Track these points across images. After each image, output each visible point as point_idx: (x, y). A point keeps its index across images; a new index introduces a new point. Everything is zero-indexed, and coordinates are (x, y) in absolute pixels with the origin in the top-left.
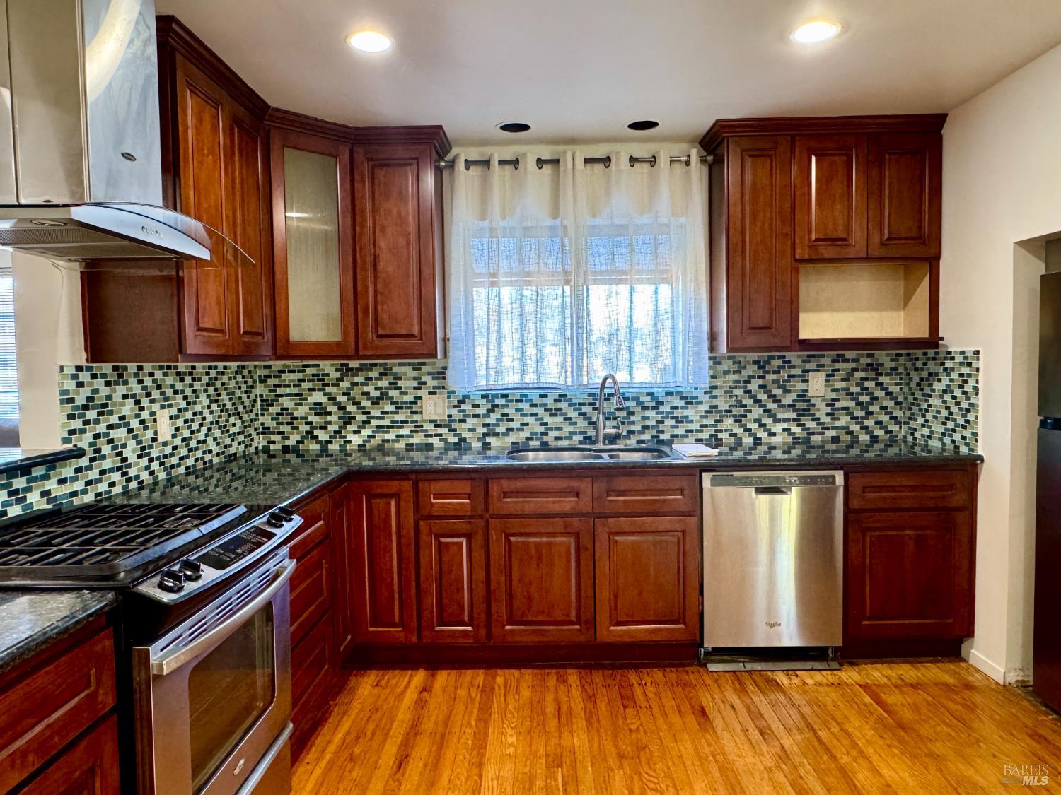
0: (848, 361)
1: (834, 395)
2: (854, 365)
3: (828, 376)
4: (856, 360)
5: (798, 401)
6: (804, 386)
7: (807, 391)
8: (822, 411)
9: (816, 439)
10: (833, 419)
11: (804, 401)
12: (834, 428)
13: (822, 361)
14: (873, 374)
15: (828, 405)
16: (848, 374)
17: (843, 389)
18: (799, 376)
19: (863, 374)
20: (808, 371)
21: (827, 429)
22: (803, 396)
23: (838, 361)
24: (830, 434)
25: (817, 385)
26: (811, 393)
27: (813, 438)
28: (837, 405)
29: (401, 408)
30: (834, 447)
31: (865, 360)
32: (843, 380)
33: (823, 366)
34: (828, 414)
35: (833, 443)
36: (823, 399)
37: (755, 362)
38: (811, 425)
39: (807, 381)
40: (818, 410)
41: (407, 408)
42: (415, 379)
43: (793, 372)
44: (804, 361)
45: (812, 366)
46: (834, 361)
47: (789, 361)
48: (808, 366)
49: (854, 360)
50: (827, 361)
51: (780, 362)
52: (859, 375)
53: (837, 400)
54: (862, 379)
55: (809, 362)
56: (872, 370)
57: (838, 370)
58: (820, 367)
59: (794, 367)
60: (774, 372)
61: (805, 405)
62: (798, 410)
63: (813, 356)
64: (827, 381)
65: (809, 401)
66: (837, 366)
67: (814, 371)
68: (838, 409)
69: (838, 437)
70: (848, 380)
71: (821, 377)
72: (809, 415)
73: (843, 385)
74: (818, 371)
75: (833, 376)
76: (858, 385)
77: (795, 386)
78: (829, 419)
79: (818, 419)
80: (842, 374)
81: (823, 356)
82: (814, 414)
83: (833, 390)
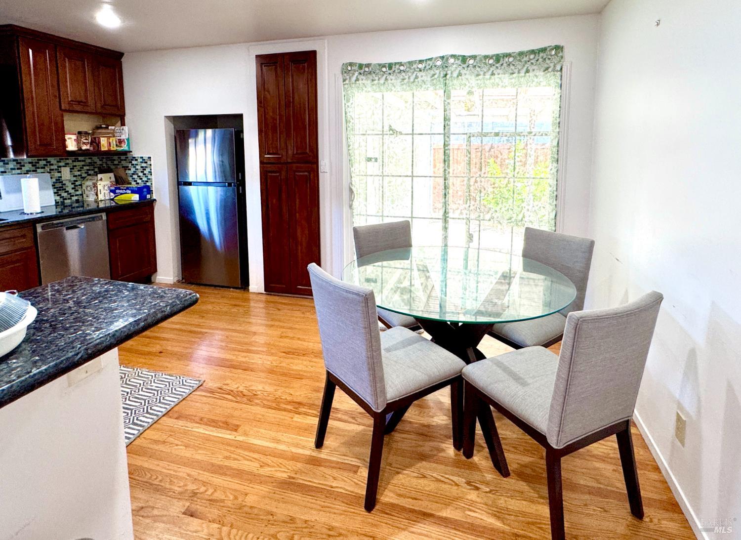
0: (80, 161)
1: (75, 179)
2: (83, 163)
3: (71, 169)
4: (84, 161)
5: (56, 183)
6: (59, 175)
7: (61, 177)
8: (69, 187)
9: (68, 202)
10: (75, 191)
11: (60, 182)
12: (76, 195)
13: (67, 161)
14: (92, 168)
15: (72, 184)
16: (81, 168)
17: (79, 175)
18: (56, 169)
19: (88, 168)
20: (60, 167)
21: (73, 196)
22: (59, 180)
23: (75, 161)
24: (74, 198)
25: (66, 174)
26: (63, 179)
27: (66, 201)
28: (77, 183)
30: (77, 205)
31: (88, 161)
32: (79, 171)
33: (68, 164)
34: (73, 189)
35: (76, 203)
36: (70, 181)
37: (30, 163)
38: (65, 195)
39: (60, 172)
40: (67, 187)
43: (52, 167)
44: (58, 162)
45: (62, 164)
46: (73, 161)
47: (50, 162)
48: (61, 164)
49: (83, 161)
50: (70, 161)
51: (44, 162)
52: (85, 168)
53: (77, 181)
54: (88, 170)
55: (60, 162)
56: (92, 165)
57: (76, 166)
58: (66, 165)
59: (52, 165)
60: (42, 168)
61: (60, 185)
62: (57, 188)
63: (62, 159)
64: (71, 172)
65: (62, 182)
66: (75, 164)
67: (63, 166)
68: (77, 186)
69: (78, 200)
70: (81, 171)
71: (68, 169)
72: (63, 190)
73: (79, 173)
74: (66, 166)
75: (73, 169)
76: (86, 173)
77: (54, 175)
78: (73, 191)
79: (68, 191)
80: (78, 168)
81: (68, 159)
82: (65, 189)
83: (74, 176)
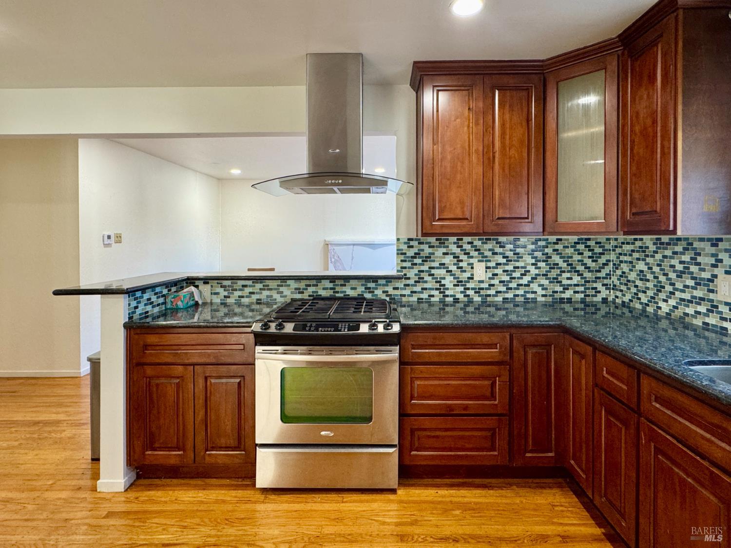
29: (699, 284)
41: (705, 285)
42: (713, 255)
